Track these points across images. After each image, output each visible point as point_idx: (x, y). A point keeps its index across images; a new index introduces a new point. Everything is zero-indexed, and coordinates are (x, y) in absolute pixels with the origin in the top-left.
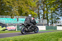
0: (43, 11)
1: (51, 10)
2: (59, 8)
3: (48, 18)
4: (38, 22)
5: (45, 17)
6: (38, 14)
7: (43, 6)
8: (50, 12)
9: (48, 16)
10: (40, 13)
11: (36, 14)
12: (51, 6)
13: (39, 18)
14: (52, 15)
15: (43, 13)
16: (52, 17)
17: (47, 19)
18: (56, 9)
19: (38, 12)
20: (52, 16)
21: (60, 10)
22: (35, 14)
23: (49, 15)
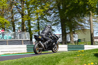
0: (21, 16)
1: (37, 14)
2: (51, 9)
3: (32, 29)
4: (13, 37)
5: (25, 28)
6: (12, 21)
7: (20, 6)
8: (34, 17)
9: (32, 25)
10: (16, 20)
11: (7, 21)
12: (36, 6)
13: (14, 30)
14: (38, 23)
15: (20, 20)
16: (38, 28)
17: (30, 31)
18: (46, 13)
19: (12, 18)
20: (38, 25)
21: (53, 14)
22: (6, 23)
23: (34, 23)
